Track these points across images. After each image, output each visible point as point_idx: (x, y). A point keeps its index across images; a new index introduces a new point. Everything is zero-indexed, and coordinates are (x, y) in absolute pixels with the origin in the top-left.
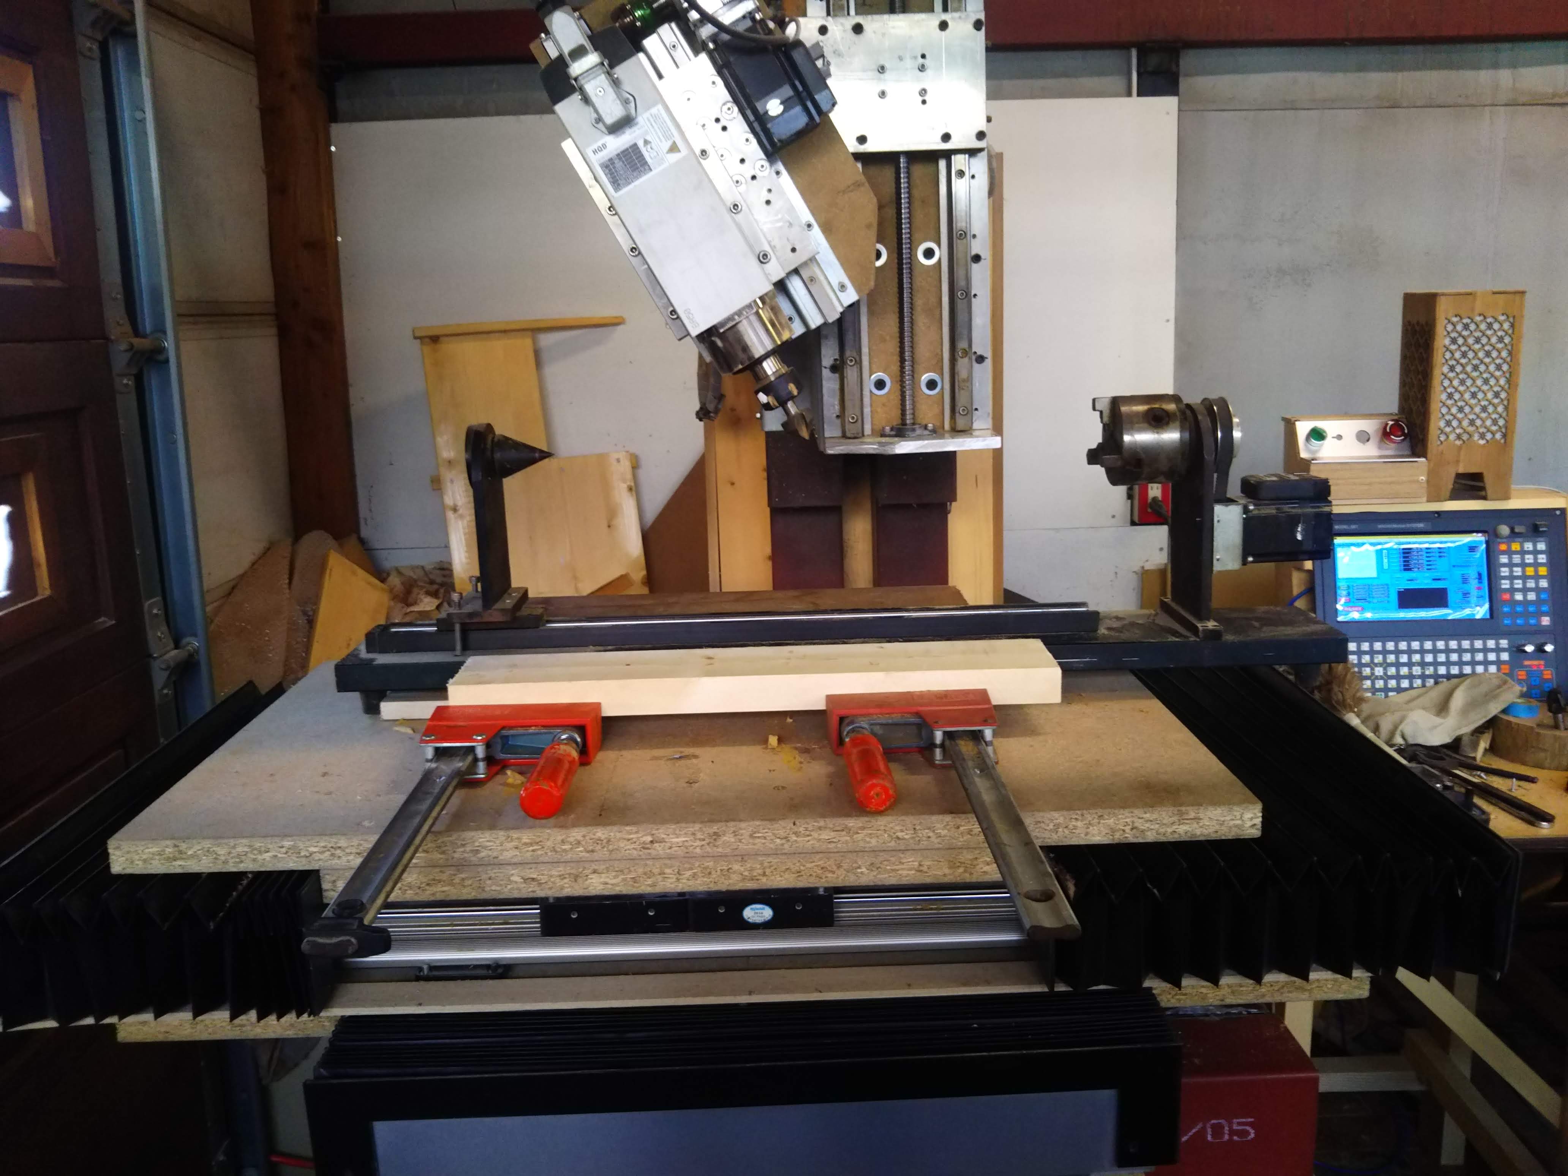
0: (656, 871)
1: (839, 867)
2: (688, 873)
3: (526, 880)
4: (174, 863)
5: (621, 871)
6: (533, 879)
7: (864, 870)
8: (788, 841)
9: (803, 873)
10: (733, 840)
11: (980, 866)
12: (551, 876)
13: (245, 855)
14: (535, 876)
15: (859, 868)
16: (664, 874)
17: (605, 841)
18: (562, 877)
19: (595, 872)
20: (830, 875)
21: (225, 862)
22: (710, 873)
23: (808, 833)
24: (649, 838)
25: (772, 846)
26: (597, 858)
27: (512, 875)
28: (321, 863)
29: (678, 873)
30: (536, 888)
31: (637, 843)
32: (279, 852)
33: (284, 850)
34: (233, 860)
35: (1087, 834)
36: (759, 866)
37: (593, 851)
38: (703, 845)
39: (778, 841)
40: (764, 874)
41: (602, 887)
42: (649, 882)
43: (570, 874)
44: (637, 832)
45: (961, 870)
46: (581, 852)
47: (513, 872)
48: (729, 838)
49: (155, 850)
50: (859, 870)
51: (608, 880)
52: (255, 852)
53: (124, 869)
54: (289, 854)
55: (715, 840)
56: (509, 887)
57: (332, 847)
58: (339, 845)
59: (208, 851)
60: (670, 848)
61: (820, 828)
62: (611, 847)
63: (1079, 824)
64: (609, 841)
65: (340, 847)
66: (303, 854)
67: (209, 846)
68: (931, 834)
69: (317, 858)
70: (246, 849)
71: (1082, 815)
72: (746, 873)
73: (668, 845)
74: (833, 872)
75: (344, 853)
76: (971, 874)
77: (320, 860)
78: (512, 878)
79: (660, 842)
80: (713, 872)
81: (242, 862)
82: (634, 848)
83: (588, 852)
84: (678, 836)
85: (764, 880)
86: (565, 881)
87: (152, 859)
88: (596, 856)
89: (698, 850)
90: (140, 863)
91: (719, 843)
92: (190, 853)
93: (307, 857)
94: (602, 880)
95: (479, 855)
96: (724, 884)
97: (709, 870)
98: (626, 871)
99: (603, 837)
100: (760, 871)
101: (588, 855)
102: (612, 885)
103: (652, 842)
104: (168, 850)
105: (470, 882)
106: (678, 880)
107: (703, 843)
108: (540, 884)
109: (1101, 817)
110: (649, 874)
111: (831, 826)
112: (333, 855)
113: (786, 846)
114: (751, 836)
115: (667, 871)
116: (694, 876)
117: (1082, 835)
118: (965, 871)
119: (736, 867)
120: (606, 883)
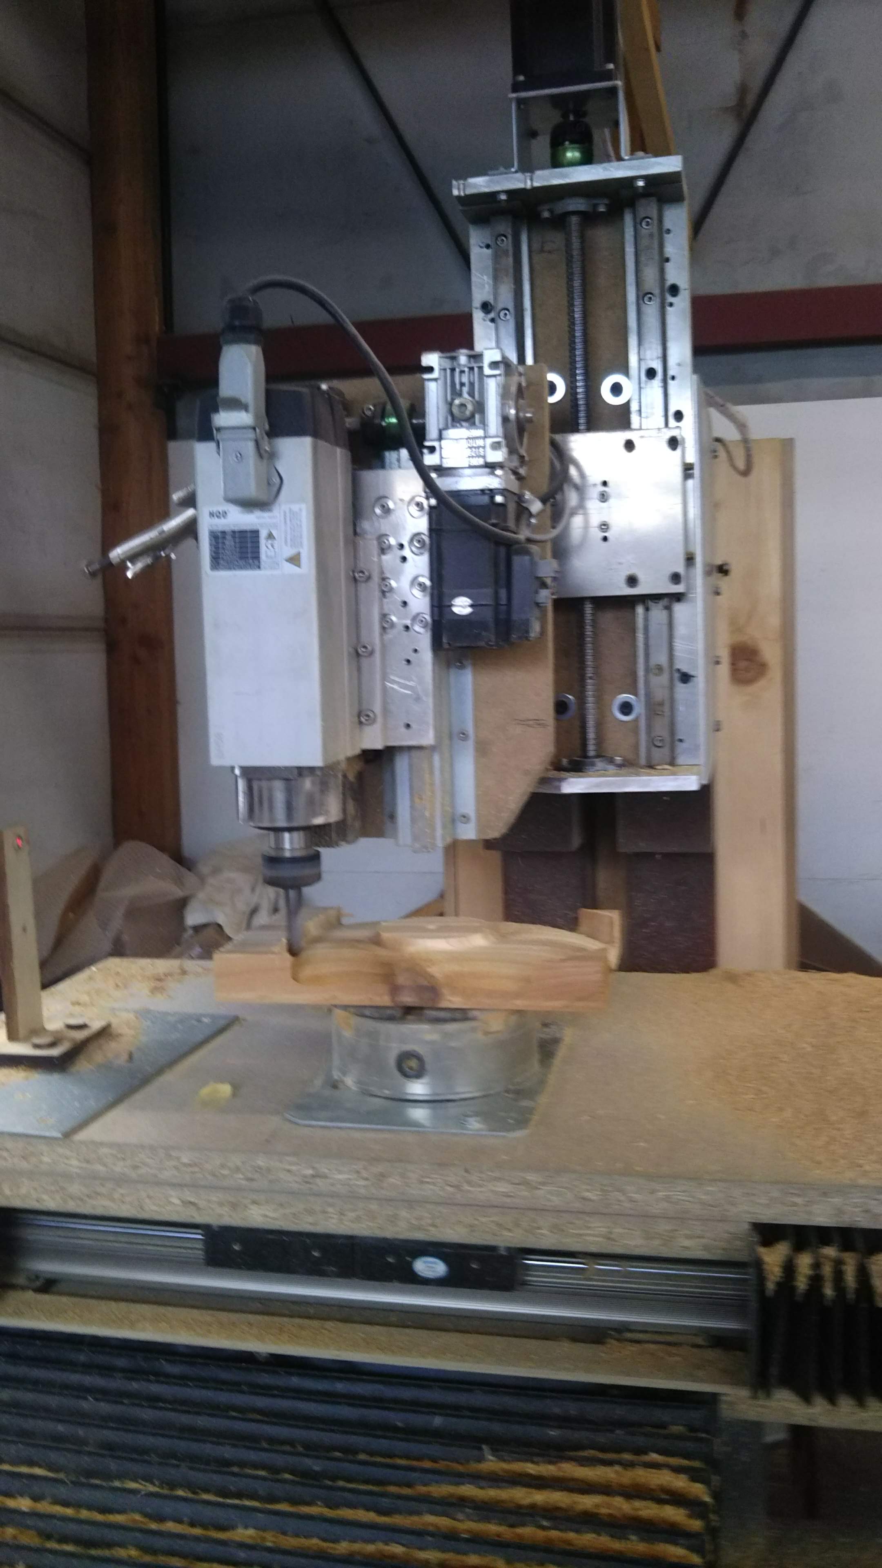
0: (318, 1209)
1: (517, 1225)
2: (352, 1215)
3: (185, 1204)
5: (282, 1204)
7: (545, 1231)
8: (460, 1190)
9: (478, 1229)
10: (399, 1183)
12: (209, 1202)
14: (194, 1200)
15: (539, 1228)
16: (326, 1212)
17: (265, 1170)
18: (220, 1204)
19: (254, 1202)
20: (509, 1235)
22: (375, 1218)
23: (482, 1183)
24: (311, 1172)
25: (442, 1194)
26: (256, 1188)
29: (341, 1214)
30: (198, 1214)
31: (298, 1176)
36: (427, 1215)
37: (253, 1180)
38: (368, 1186)
39: (448, 1188)
40: (434, 1225)
41: (263, 1220)
42: (312, 1220)
43: (229, 1202)
44: (296, 1164)
46: (240, 1179)
48: (395, 1180)
50: (540, 1231)
51: (267, 1213)
55: (380, 1180)
56: (169, 1209)
60: (334, 1185)
61: (495, 1180)
62: (270, 1177)
64: (269, 1170)
72: (414, 1222)
73: (331, 1181)
79: (322, 1177)
80: (378, 1217)
82: (294, 1181)
83: (247, 1180)
91: (385, 1184)
97: (373, 1214)
100: (430, 1221)
102: (273, 1218)
103: (313, 1176)
106: (343, 1220)
107: (369, 1183)
108: (200, 1210)
110: (311, 1212)
111: (506, 1178)
113: (457, 1196)
115: (330, 1210)
116: (358, 1219)
119: (404, 1213)
120: (266, 1216)
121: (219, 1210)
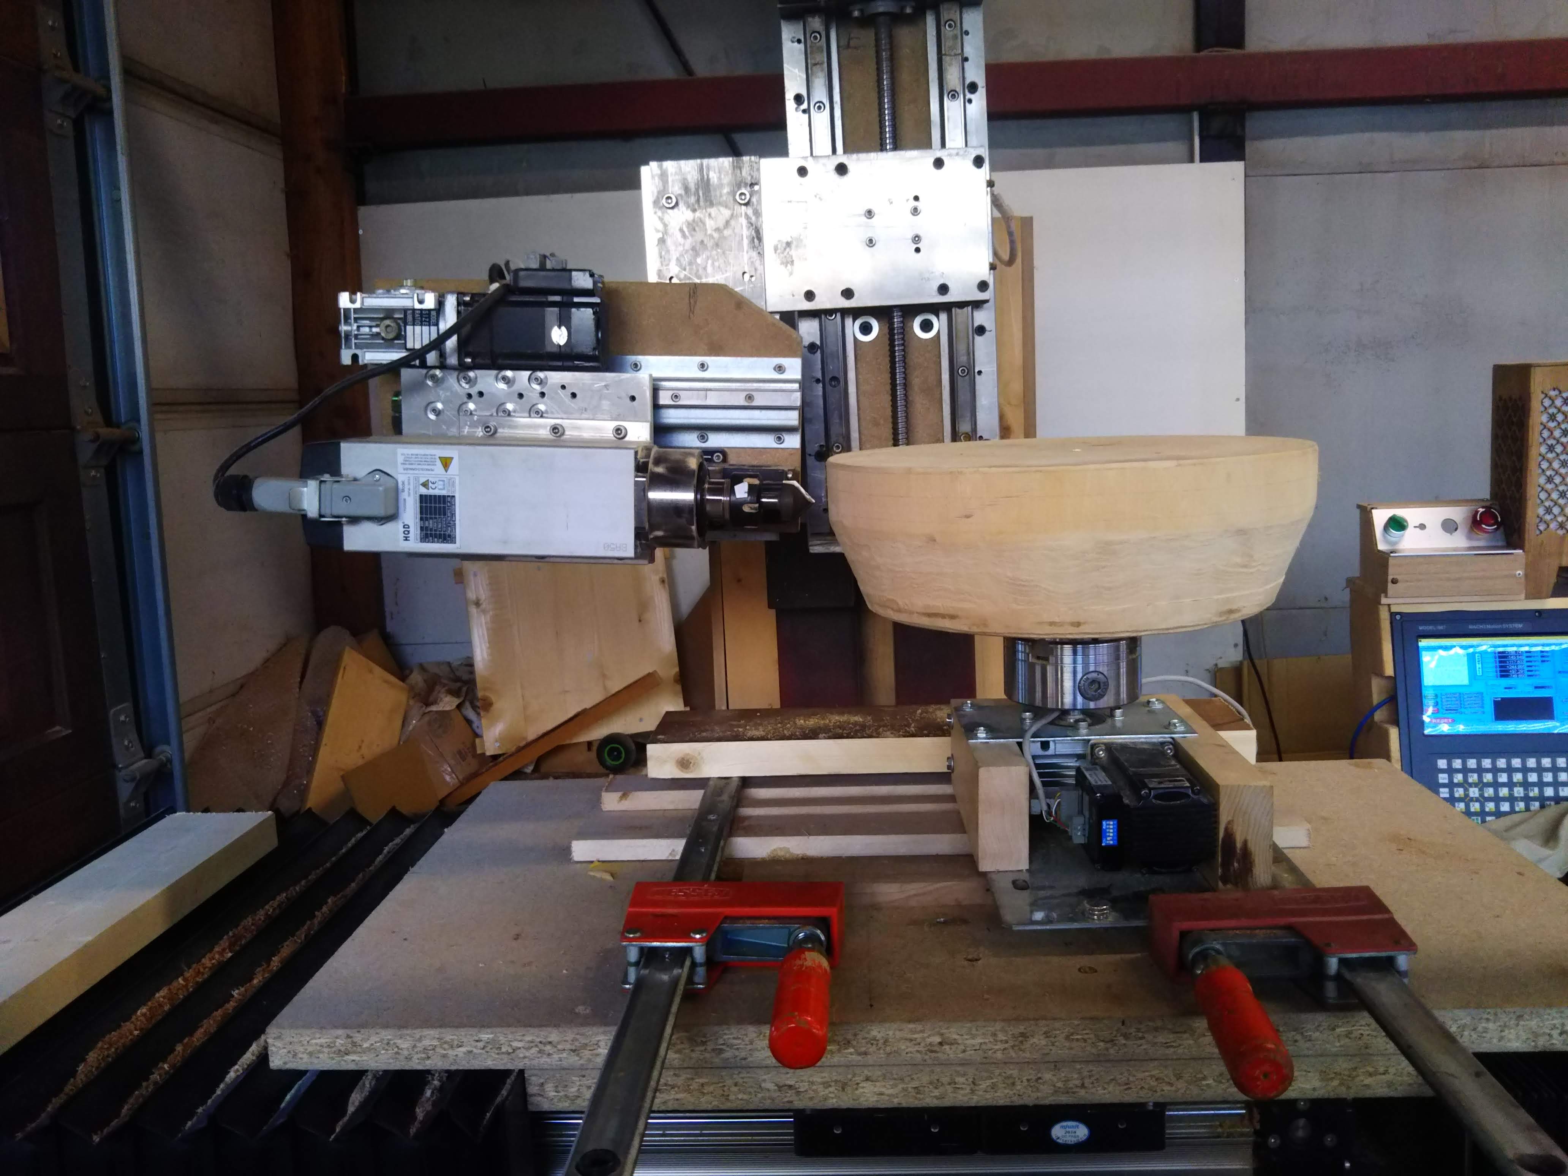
0: (945, 1080)
1: (1179, 1077)
2: (984, 1085)
3: (780, 1088)
4: (346, 1058)
5: (902, 1079)
6: (790, 1087)
7: (1210, 1081)
8: (1115, 1044)
9: (1132, 1085)
10: (1043, 1042)
11: (1362, 1078)
12: (813, 1083)
13: (434, 1049)
14: (791, 1083)
15: (1205, 1078)
16: (955, 1083)
17: (881, 1041)
18: (826, 1085)
19: (867, 1079)
20: (1167, 1088)
21: (409, 1058)
22: (1013, 1084)
23: (1140, 1035)
24: (938, 1039)
25: (1094, 1051)
26: (871, 1062)
27: (764, 1080)
28: (526, 1061)
29: (974, 1083)
30: (794, 1098)
31: (922, 1044)
32: (476, 1047)
33: (481, 1044)
34: (419, 1056)
35: (1501, 1039)
36: (1076, 1076)
37: (865, 1053)
38: (1005, 1049)
39: (1102, 1044)
40: (1083, 1086)
41: (875, 1098)
42: (936, 1093)
43: (836, 1081)
44: (922, 1031)
45: (1335, 1083)
46: (851, 1054)
47: (765, 1077)
48: (1038, 1040)
49: (322, 1041)
50: (1204, 1083)
51: (883, 1090)
52: (446, 1046)
53: (285, 1063)
54: (488, 1049)
55: (1022, 1042)
56: (760, 1095)
57: (541, 1042)
58: (550, 1040)
59: (388, 1044)
60: (964, 1051)
61: (1156, 1029)
62: (888, 1049)
63: (1491, 1025)
64: (886, 1041)
65: (550, 1043)
66: (504, 1050)
67: (389, 1037)
68: (1298, 1037)
69: (521, 1055)
70: (435, 1043)
71: (1496, 1014)
72: (1059, 1084)
73: (962, 1047)
74: (1171, 1085)
75: (555, 1050)
76: (1349, 1088)
77: (525, 1057)
78: (763, 1085)
79: (951, 1044)
80: (1018, 1083)
81: (429, 1058)
82: (918, 1051)
83: (860, 1054)
84: (973, 1037)
85: (1082, 1092)
86: (831, 1089)
87: (319, 1052)
88: (870, 1059)
89: (999, 1055)
90: (305, 1056)
91: (1027, 1045)
92: (365, 1045)
93: (509, 1054)
94: (876, 1090)
95: (723, 1056)
96: (1030, 1098)
97: (1011, 1081)
98: (907, 1079)
99: (879, 1036)
100: (1078, 1082)
101: (860, 1058)
102: (888, 1095)
103: (941, 1044)
104: (339, 1041)
105: (711, 1088)
106: (973, 1091)
107: (1006, 1046)
108: (798, 1093)
109: (1520, 1017)
110: (937, 1084)
111: (1170, 1027)
112: (540, 1052)
113: (1112, 1051)
114: (1067, 1038)
115: (960, 1080)
116: (994, 1087)
117: (1495, 1041)
118: (1341, 1084)
119: (1048, 1076)
120: (882, 1094)
121: (823, 1092)
